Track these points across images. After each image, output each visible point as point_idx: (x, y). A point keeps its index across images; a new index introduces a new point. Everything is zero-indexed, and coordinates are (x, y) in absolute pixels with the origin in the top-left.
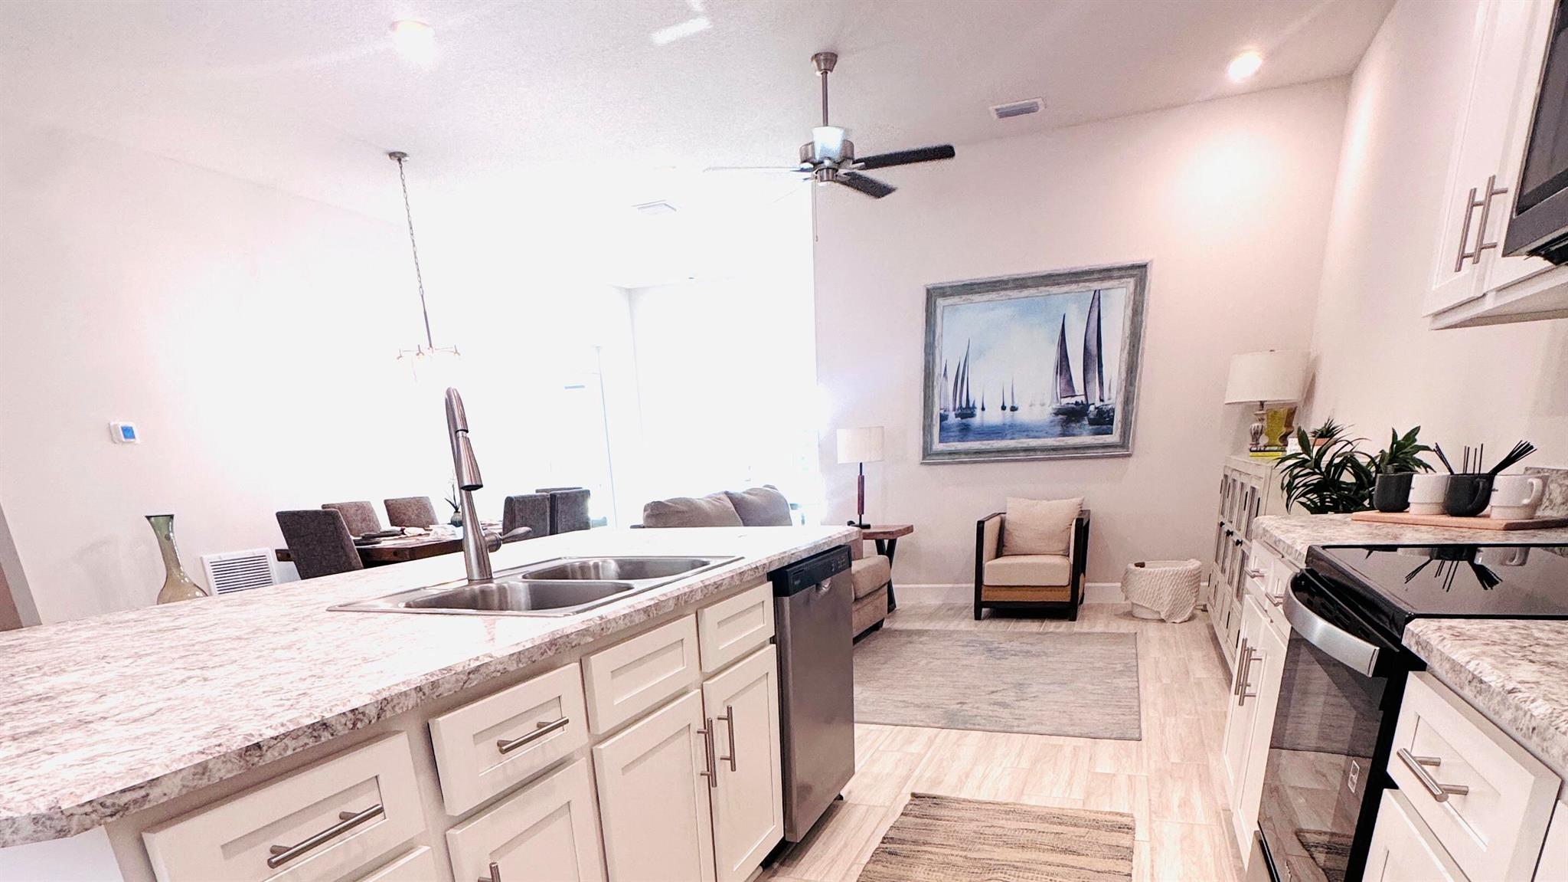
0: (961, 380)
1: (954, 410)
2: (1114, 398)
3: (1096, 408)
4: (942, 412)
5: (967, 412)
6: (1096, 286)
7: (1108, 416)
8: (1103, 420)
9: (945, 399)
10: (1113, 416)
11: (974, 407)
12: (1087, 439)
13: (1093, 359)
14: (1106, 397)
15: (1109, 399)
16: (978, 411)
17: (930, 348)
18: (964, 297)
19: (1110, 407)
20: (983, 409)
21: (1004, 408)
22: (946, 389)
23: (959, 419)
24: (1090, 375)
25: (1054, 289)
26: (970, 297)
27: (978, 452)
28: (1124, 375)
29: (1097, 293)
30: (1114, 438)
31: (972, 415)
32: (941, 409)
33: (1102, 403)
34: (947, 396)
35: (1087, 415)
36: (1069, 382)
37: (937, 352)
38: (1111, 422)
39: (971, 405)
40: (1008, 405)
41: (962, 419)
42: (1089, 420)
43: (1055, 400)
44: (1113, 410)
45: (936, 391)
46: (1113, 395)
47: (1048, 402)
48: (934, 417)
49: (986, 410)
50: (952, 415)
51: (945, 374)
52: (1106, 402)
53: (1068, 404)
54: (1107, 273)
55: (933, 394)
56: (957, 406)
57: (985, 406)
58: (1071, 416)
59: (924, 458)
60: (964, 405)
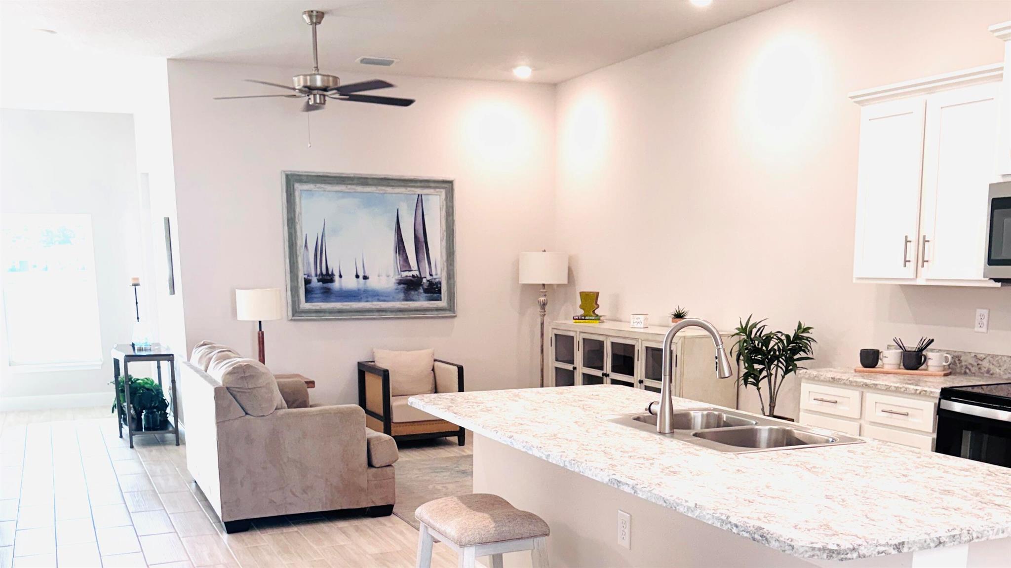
0: (320, 252)
1: (316, 275)
2: (439, 273)
3: (428, 281)
4: (306, 276)
5: (327, 278)
6: (419, 191)
7: (437, 287)
8: (434, 290)
9: (307, 266)
10: (441, 287)
11: (333, 275)
12: (423, 303)
13: (422, 243)
14: (434, 273)
15: (436, 275)
16: (337, 278)
17: (291, 222)
18: (318, 185)
19: (437, 280)
20: (341, 276)
21: (357, 276)
22: (308, 259)
23: (321, 283)
24: (421, 256)
25: (389, 190)
26: (323, 186)
27: (340, 312)
28: (445, 258)
29: (420, 197)
30: (443, 303)
31: (332, 281)
32: (305, 274)
33: (431, 277)
34: (309, 264)
35: (421, 285)
36: (406, 259)
37: (298, 227)
38: (440, 292)
39: (330, 273)
40: (361, 275)
41: (323, 283)
42: (423, 289)
43: (397, 273)
44: (440, 283)
45: (300, 260)
46: (439, 272)
47: (392, 274)
48: (299, 280)
49: (343, 277)
50: (314, 280)
51: (306, 246)
52: (434, 277)
53: (407, 276)
54: (426, 183)
55: (297, 262)
56: (319, 272)
57: (342, 274)
58: (410, 285)
59: (293, 315)
60: (324, 272)
